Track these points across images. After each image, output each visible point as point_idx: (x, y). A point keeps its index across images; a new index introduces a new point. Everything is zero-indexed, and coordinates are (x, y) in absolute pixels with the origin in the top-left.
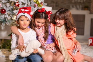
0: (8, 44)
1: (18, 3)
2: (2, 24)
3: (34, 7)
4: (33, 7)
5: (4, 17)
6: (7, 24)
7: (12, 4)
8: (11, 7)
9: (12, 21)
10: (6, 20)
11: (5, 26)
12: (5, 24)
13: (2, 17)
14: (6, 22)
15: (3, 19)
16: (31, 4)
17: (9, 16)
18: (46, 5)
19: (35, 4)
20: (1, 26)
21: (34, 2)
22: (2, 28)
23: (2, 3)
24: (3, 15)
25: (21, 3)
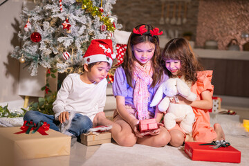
0: (43, 107)
1: (67, 21)
2: (32, 64)
3: (100, 30)
4: (98, 32)
5: (36, 50)
6: (43, 65)
7: (52, 23)
8: (52, 31)
9: (52, 59)
10: (40, 57)
11: (38, 69)
12: (39, 64)
13: (33, 50)
14: (41, 60)
15: (35, 53)
16: (93, 24)
17: (47, 47)
18: (120, 28)
19: (101, 25)
20: (30, 68)
21: (100, 21)
22: (31, 72)
23: (33, 21)
24: (36, 47)
25: (74, 23)
